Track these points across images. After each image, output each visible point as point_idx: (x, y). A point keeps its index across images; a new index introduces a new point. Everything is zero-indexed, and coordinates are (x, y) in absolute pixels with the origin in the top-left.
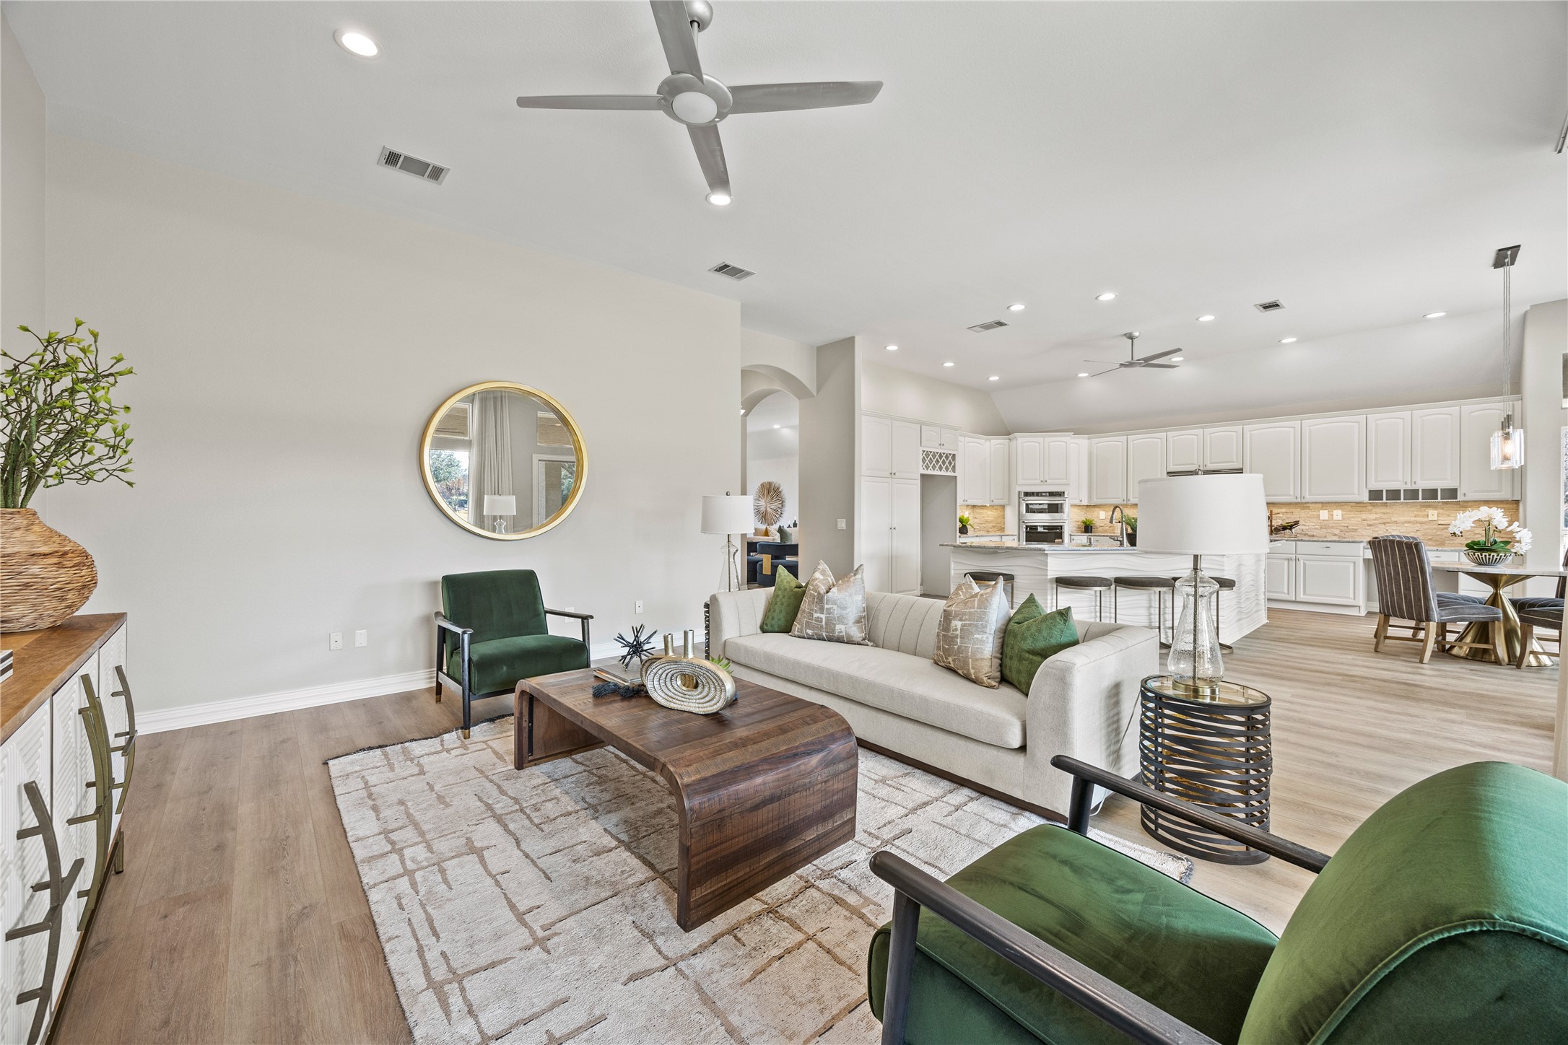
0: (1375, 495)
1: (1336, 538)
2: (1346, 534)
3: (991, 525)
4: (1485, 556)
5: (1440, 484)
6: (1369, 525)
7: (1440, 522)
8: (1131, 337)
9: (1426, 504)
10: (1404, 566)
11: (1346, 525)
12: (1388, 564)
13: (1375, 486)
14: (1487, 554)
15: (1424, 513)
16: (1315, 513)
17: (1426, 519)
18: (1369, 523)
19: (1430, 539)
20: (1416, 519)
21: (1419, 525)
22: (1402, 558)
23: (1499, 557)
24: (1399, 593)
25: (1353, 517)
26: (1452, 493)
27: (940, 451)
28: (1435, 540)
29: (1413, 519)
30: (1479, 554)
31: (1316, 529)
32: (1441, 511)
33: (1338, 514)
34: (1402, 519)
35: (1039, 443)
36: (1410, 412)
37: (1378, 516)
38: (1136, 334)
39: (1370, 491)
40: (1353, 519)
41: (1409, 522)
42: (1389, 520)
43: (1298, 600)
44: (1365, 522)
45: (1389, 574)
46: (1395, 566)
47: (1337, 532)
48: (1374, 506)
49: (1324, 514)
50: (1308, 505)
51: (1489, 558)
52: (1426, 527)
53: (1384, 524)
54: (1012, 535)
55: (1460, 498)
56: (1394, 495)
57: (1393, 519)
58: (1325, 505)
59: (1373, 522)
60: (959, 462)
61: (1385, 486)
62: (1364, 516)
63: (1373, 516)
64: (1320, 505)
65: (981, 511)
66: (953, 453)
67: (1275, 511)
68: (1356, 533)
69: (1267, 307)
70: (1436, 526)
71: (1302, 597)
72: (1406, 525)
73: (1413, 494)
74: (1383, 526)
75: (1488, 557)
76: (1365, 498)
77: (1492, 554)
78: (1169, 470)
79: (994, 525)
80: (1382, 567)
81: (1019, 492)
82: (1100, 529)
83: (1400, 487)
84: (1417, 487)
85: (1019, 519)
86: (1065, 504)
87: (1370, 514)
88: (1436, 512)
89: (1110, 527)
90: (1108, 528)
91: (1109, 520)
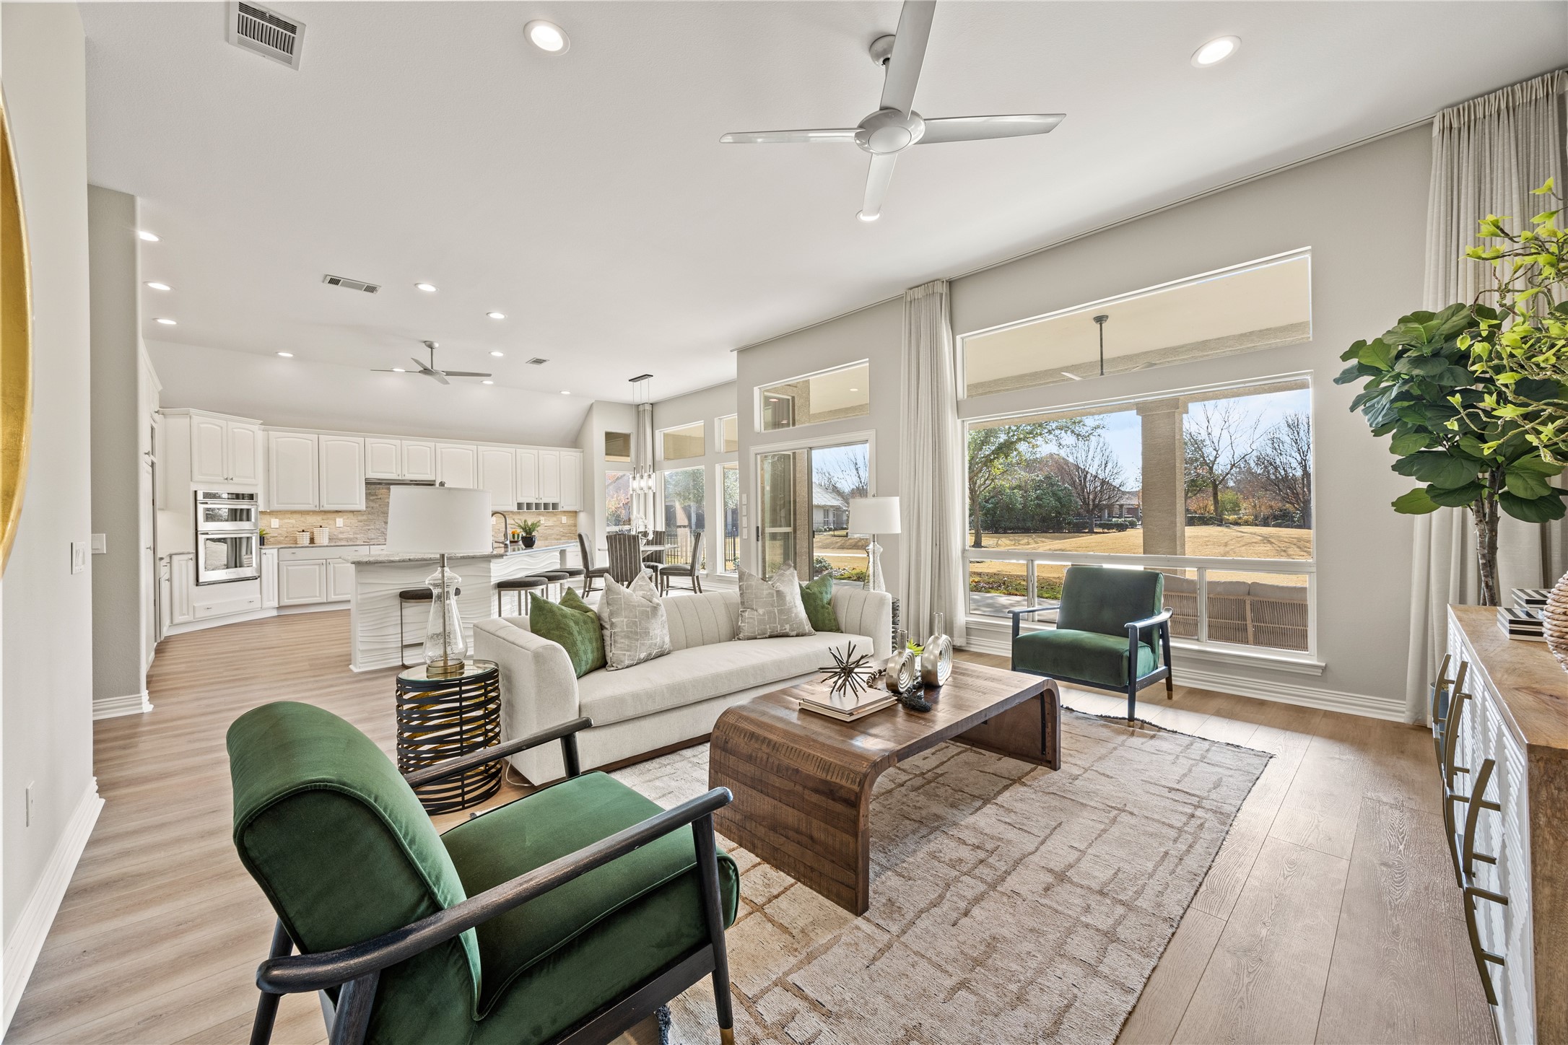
0: (520, 506)
5: (550, 500)
7: (546, 525)
8: (431, 347)
13: (521, 500)
26: (555, 506)
36: (539, 450)
38: (436, 345)
39: (518, 504)
44: (510, 526)
54: (189, 553)
55: (560, 509)
56: (529, 506)
61: (525, 500)
63: (513, 522)
69: (539, 361)
73: (537, 506)
76: (515, 508)
78: (368, 477)
81: (196, 492)
82: (272, 540)
83: (533, 501)
84: (543, 501)
85: (196, 529)
86: (253, 510)
87: (512, 519)
88: (544, 518)
89: (286, 537)
90: (282, 538)
91: (285, 529)
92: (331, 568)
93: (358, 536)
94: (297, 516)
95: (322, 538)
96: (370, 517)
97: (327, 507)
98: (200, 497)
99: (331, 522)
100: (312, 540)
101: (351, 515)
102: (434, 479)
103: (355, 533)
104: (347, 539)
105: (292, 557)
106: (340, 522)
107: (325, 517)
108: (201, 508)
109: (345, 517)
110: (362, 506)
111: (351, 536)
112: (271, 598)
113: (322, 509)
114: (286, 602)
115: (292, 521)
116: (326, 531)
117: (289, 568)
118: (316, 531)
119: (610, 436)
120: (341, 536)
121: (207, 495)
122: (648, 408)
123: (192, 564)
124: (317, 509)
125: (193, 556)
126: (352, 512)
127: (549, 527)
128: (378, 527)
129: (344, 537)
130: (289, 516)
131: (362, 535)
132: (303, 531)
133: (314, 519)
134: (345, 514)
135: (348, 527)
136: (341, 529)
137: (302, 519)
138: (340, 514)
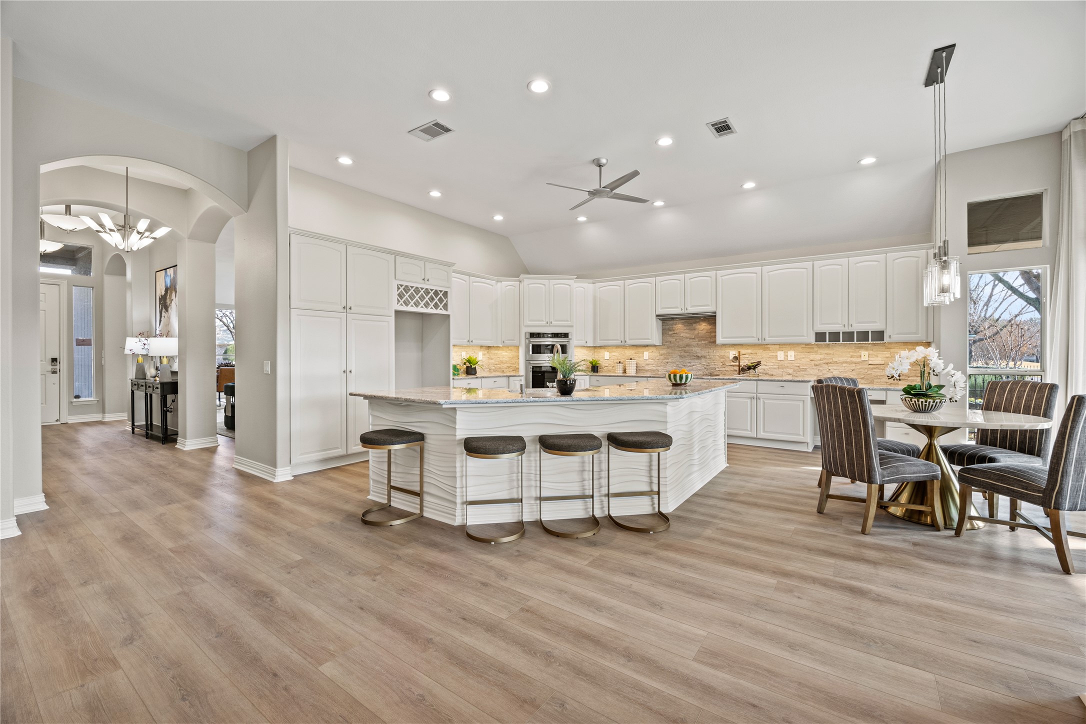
0: (820, 337)
1: (789, 378)
2: (798, 373)
3: (505, 365)
4: (922, 402)
5: (870, 327)
6: (816, 365)
7: (870, 362)
8: (600, 166)
9: (859, 345)
10: (846, 417)
11: (798, 365)
12: (830, 414)
13: (821, 328)
14: (924, 400)
15: (858, 354)
16: (774, 354)
17: (859, 360)
18: (816, 363)
19: (863, 378)
20: (851, 359)
21: (854, 365)
22: (845, 407)
23: (934, 404)
24: (841, 448)
25: (803, 358)
26: (879, 336)
27: (425, 287)
28: (867, 379)
29: (849, 359)
30: (916, 400)
31: (774, 368)
32: (871, 352)
33: (791, 355)
34: (842, 359)
35: (545, 285)
36: (847, 259)
37: (822, 356)
38: (604, 161)
39: (816, 333)
40: (803, 360)
41: (846, 362)
42: (831, 361)
43: (759, 437)
44: (813, 363)
45: (831, 425)
46: (838, 416)
47: (791, 371)
48: (819, 348)
49: (781, 355)
50: (769, 346)
51: (926, 405)
52: (859, 367)
53: (827, 364)
55: (886, 339)
56: (835, 337)
57: (835, 360)
58: (782, 345)
59: (819, 362)
60: (452, 300)
61: (828, 328)
62: (812, 356)
63: (818, 357)
64: (777, 347)
65: (496, 352)
66: (444, 290)
67: (743, 352)
68: (806, 373)
70: (867, 366)
71: (762, 434)
72: (844, 365)
73: (849, 336)
74: (826, 366)
75: (924, 403)
76: (812, 339)
77: (929, 400)
78: (658, 313)
79: (508, 365)
80: (825, 416)
82: (605, 369)
83: (839, 328)
84: (855, 329)
85: (526, 359)
86: (568, 345)
87: (816, 355)
88: (867, 353)
89: (613, 367)
90: (611, 368)
91: (613, 361)
93: (659, 368)
94: (619, 350)
95: (631, 371)
96: (669, 351)
97: (629, 342)
98: (528, 336)
99: (641, 355)
100: (625, 371)
101: (655, 349)
102: (714, 310)
104: (652, 371)
106: (646, 355)
107: (636, 351)
109: (650, 351)
110: (659, 341)
111: (655, 368)
113: (625, 344)
115: (617, 354)
116: (634, 362)
118: (629, 362)
120: (647, 368)
124: (622, 344)
126: (654, 346)
127: (877, 366)
128: (674, 361)
129: (649, 369)
130: (614, 350)
131: (662, 368)
132: (620, 362)
133: (630, 353)
134: (650, 348)
135: (652, 359)
136: (647, 361)
137: (623, 352)
138: (647, 348)
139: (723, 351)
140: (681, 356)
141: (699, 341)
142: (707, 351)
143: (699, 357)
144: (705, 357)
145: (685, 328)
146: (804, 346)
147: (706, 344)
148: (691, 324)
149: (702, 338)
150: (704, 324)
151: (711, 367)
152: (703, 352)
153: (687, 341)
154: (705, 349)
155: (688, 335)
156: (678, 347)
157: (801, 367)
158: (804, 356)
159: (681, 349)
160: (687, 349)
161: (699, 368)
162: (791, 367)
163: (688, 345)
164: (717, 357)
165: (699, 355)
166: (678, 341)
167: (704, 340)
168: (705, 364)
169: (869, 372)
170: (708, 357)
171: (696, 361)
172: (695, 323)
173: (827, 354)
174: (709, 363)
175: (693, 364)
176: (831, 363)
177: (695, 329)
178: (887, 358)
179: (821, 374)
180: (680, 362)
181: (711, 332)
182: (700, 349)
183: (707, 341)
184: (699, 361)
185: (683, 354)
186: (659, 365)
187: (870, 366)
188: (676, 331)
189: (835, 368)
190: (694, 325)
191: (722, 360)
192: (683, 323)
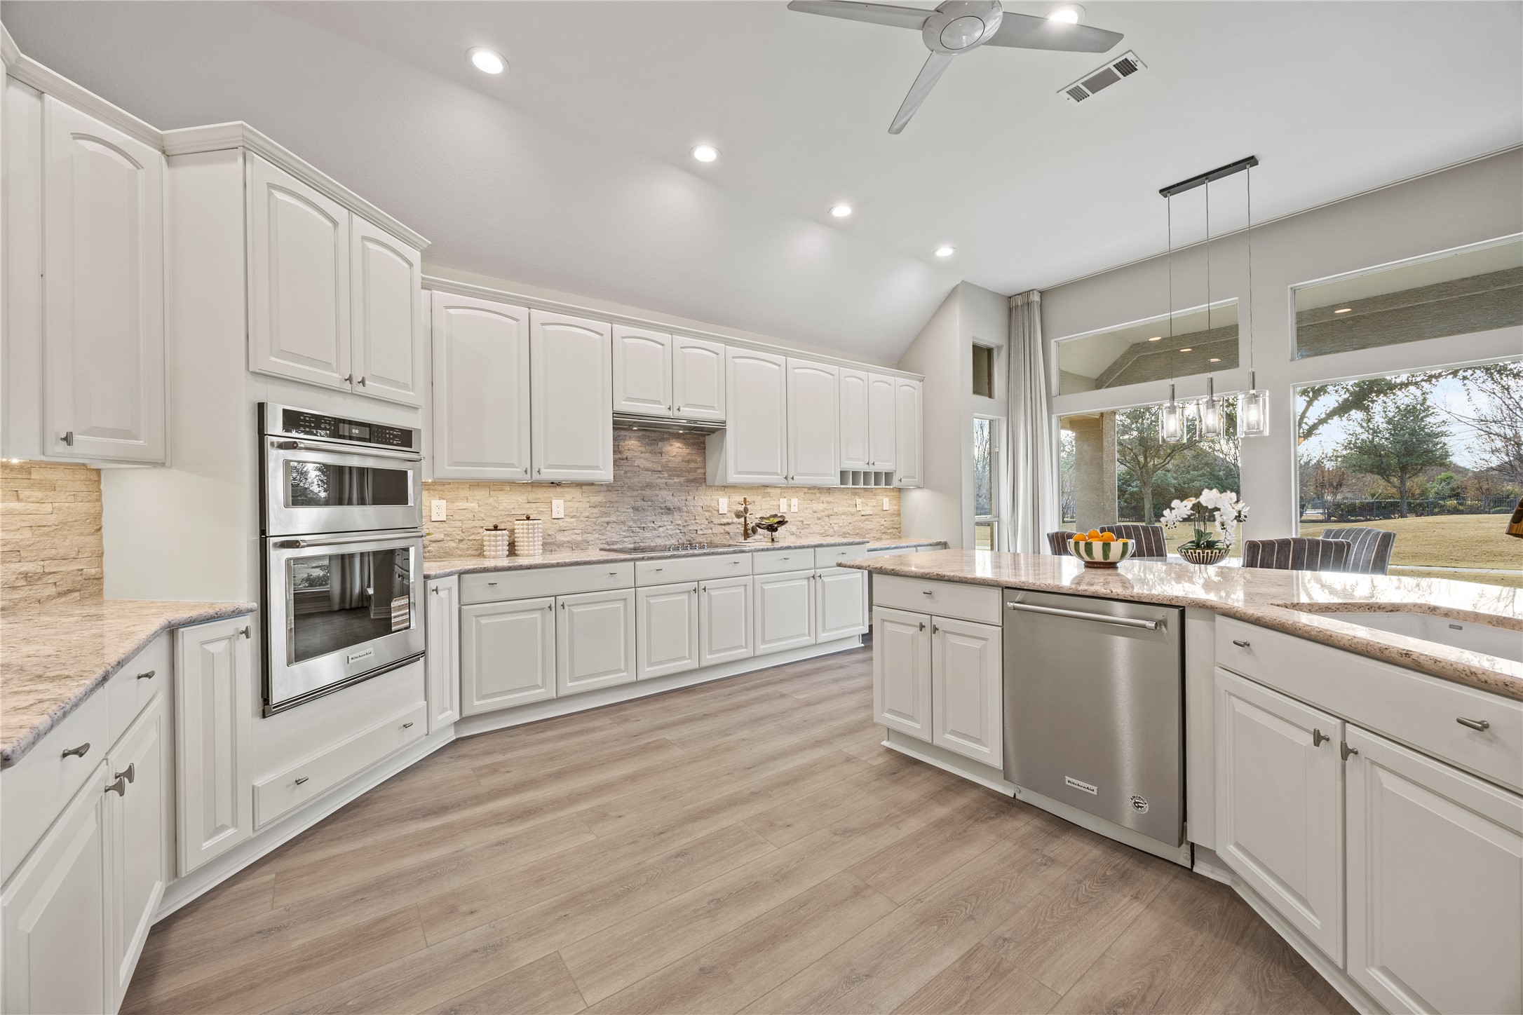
0: (843, 477)
2: (801, 531)
5: (882, 467)
6: (819, 519)
7: (863, 513)
9: (854, 491)
11: (801, 519)
13: (846, 465)
16: (775, 503)
17: (854, 510)
18: (818, 516)
20: (849, 509)
29: (846, 510)
33: (795, 503)
36: (867, 373)
37: (824, 506)
39: (843, 472)
40: (806, 511)
41: (844, 514)
42: (832, 512)
44: (816, 515)
47: (793, 529)
48: (821, 493)
50: (769, 490)
52: (855, 519)
53: (828, 516)
55: (893, 483)
56: (856, 478)
57: (835, 510)
59: (821, 514)
61: (851, 466)
62: (816, 506)
63: (820, 507)
64: (777, 491)
68: (810, 531)
70: (860, 518)
72: (843, 517)
74: (827, 519)
76: (835, 481)
78: (617, 408)
81: (261, 407)
83: (860, 466)
84: (872, 469)
85: (263, 532)
86: (410, 473)
87: (819, 503)
88: (860, 500)
89: (461, 541)
90: (453, 544)
91: (459, 524)
92: (563, 615)
93: (590, 537)
94: (481, 494)
95: (531, 547)
96: (613, 496)
97: (549, 474)
98: (275, 426)
99: (543, 507)
100: (512, 549)
101: (576, 493)
102: (723, 418)
103: (585, 532)
104: (574, 546)
105: (489, 594)
106: (559, 506)
107: (531, 496)
108: (276, 458)
109: (568, 497)
110: (606, 473)
111: (579, 538)
112: (447, 704)
113: (536, 477)
114: (477, 705)
115: (475, 504)
116: (537, 525)
117: (484, 621)
118: (520, 527)
119: (977, 350)
120: (561, 538)
121: (293, 420)
122: (1036, 298)
123: (248, 649)
124: (526, 478)
125: (250, 622)
126: (580, 485)
127: (867, 517)
128: (622, 518)
129: (565, 539)
130: (465, 493)
131: (597, 536)
132: (496, 528)
133: (512, 502)
134: (568, 489)
135: (572, 517)
136: (560, 521)
137: (491, 500)
138: (559, 490)
139: (709, 498)
140: (636, 509)
141: (670, 477)
142: (684, 498)
143: (669, 509)
144: (679, 509)
145: (644, 449)
146: (806, 490)
147: (681, 485)
148: (654, 442)
149: (674, 472)
150: (678, 445)
151: (690, 528)
152: (673, 501)
153: (647, 477)
154: (679, 494)
155: (649, 465)
156: (631, 488)
157: (805, 522)
158: (807, 506)
159: (636, 493)
160: (648, 492)
161: (671, 532)
162: (795, 523)
163: (649, 486)
164: (700, 509)
165: (669, 505)
166: (628, 475)
167: (678, 476)
168: (680, 522)
169: (862, 526)
170: (685, 509)
171: (665, 518)
172: (663, 439)
173: (828, 503)
174: (686, 521)
175: (660, 524)
176: (832, 515)
177: (661, 453)
178: (874, 506)
179: (823, 531)
180: (633, 520)
181: (688, 462)
182: (670, 493)
183: (682, 479)
184: (670, 518)
185: (640, 503)
186: (590, 529)
187: (863, 517)
188: (629, 454)
189: (835, 521)
190: (660, 444)
191: (707, 514)
192: (640, 439)
